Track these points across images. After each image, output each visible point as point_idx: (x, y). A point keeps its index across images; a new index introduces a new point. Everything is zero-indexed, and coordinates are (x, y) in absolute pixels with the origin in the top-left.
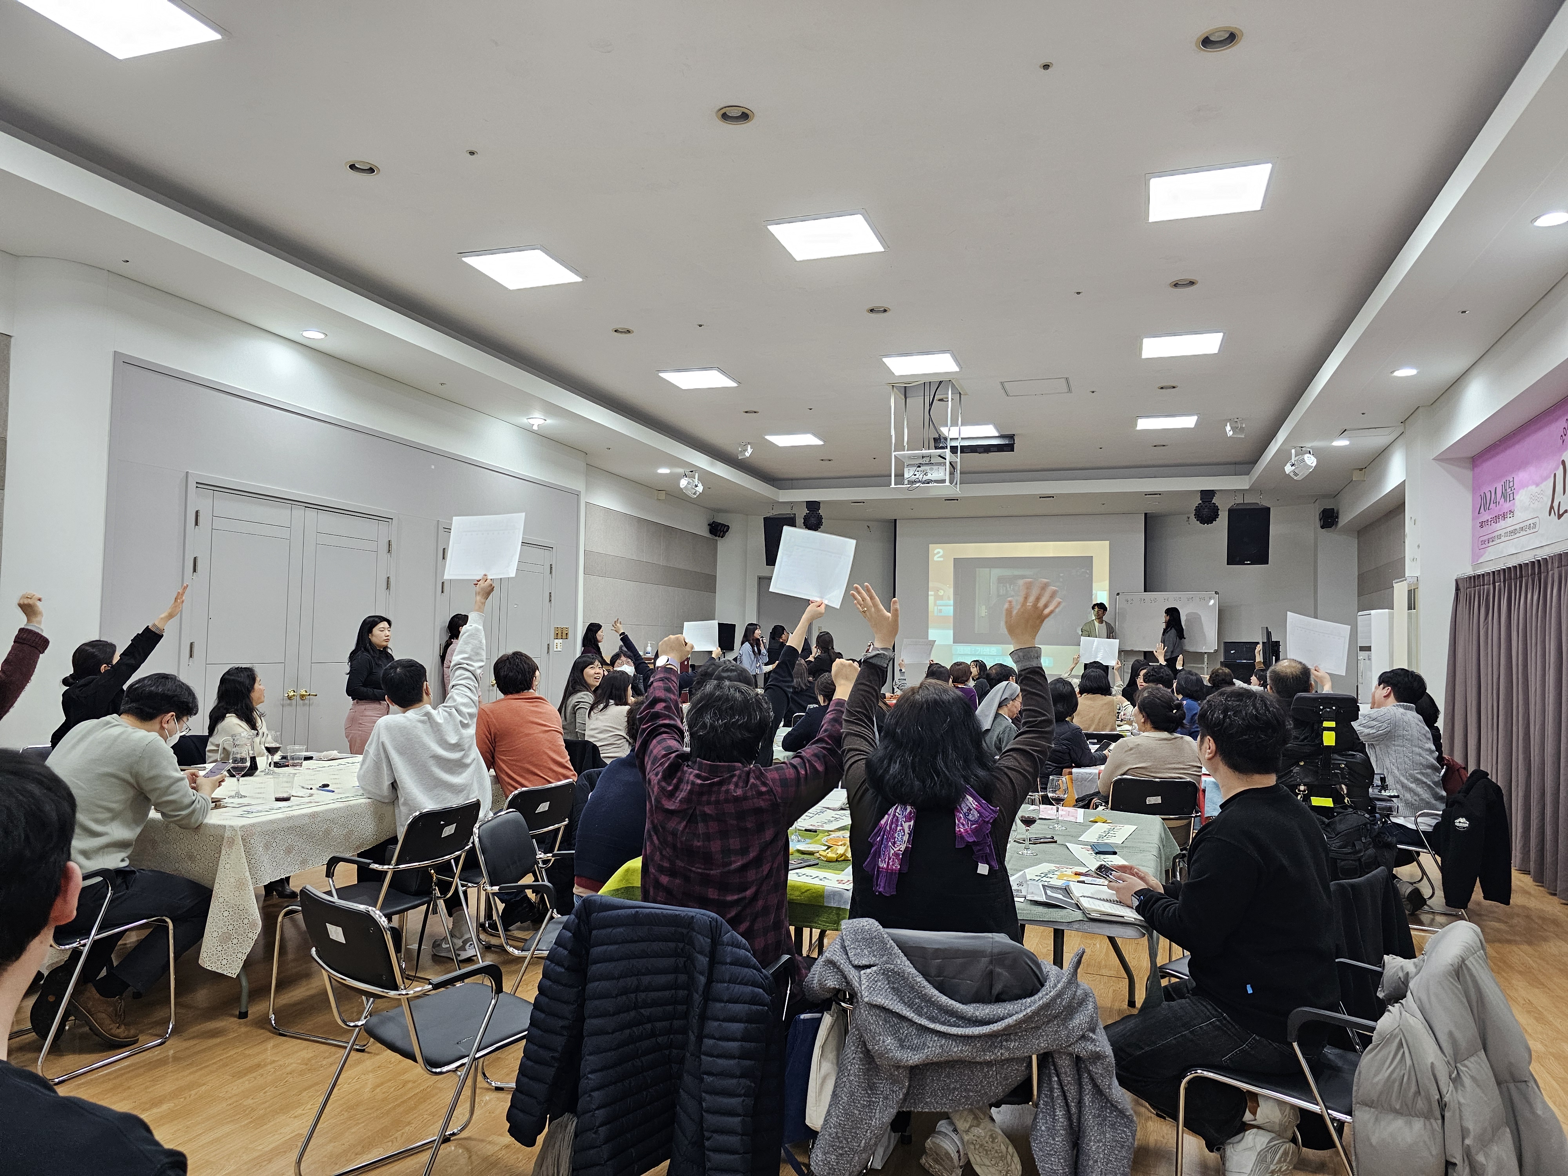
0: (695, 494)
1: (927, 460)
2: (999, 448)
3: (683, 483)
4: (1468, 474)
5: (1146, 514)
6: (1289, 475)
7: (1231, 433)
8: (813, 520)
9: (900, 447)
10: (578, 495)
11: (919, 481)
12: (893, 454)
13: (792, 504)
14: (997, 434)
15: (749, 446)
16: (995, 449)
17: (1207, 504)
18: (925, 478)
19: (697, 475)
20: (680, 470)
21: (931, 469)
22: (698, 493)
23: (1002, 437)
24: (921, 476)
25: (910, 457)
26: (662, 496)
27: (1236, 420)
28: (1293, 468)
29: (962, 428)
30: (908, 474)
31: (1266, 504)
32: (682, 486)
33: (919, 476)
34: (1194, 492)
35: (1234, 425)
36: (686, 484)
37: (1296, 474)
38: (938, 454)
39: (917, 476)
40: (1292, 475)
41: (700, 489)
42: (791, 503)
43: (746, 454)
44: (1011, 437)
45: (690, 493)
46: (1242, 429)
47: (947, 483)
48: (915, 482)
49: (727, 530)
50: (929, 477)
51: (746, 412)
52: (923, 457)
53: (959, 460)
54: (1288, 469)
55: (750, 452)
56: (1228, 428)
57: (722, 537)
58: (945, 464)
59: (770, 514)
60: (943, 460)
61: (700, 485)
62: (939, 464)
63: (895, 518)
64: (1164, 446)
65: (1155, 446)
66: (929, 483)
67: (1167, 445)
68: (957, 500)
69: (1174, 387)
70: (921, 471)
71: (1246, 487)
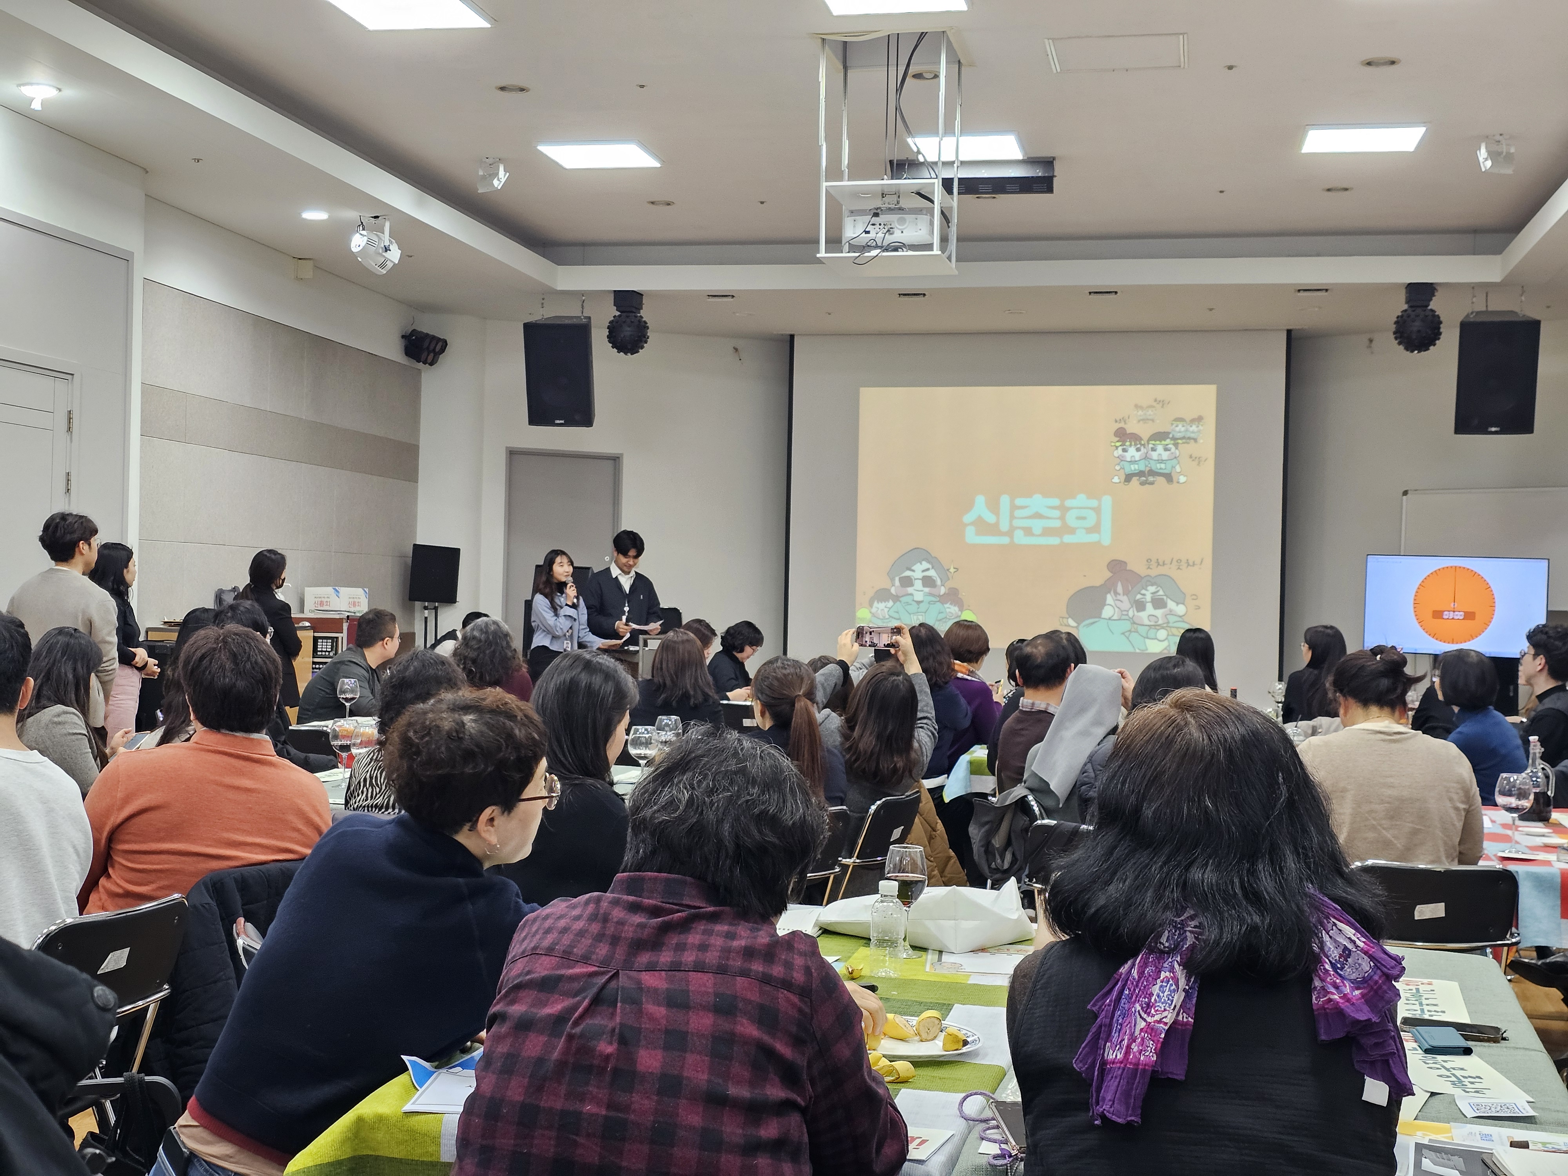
0: (382, 266)
1: (891, 201)
2: (1024, 185)
3: (358, 242)
5: (1289, 332)
7: (1489, 164)
8: (627, 332)
9: (834, 173)
10: (126, 259)
11: (877, 247)
12: (825, 184)
13: (582, 296)
14: (1019, 156)
15: (501, 169)
16: (1016, 187)
17: (1419, 311)
18: (889, 239)
19: (387, 225)
20: (351, 215)
21: (902, 221)
22: (390, 265)
23: (1030, 161)
24: (881, 235)
25: (856, 194)
26: (307, 269)
27: (1498, 138)
29: (962, 139)
30: (852, 230)
31: (1532, 313)
32: (355, 249)
33: (877, 234)
34: (1394, 286)
35: (1497, 147)
36: (363, 244)
38: (915, 189)
39: (872, 235)
41: (395, 255)
42: (582, 293)
43: (496, 182)
44: (1048, 163)
45: (372, 264)
46: (1509, 158)
47: (936, 251)
48: (867, 247)
49: (443, 350)
50: (897, 236)
51: (502, 89)
52: (883, 195)
53: (955, 204)
55: (503, 180)
56: (1483, 154)
57: (431, 364)
58: (931, 212)
59: (538, 315)
60: (926, 203)
61: (394, 248)
62: (918, 211)
63: (792, 333)
64: (1346, 189)
65: (1329, 190)
66: (898, 251)
67: (1352, 189)
68: (924, 295)
69: (1393, 63)
70: (880, 225)
71: (1497, 279)
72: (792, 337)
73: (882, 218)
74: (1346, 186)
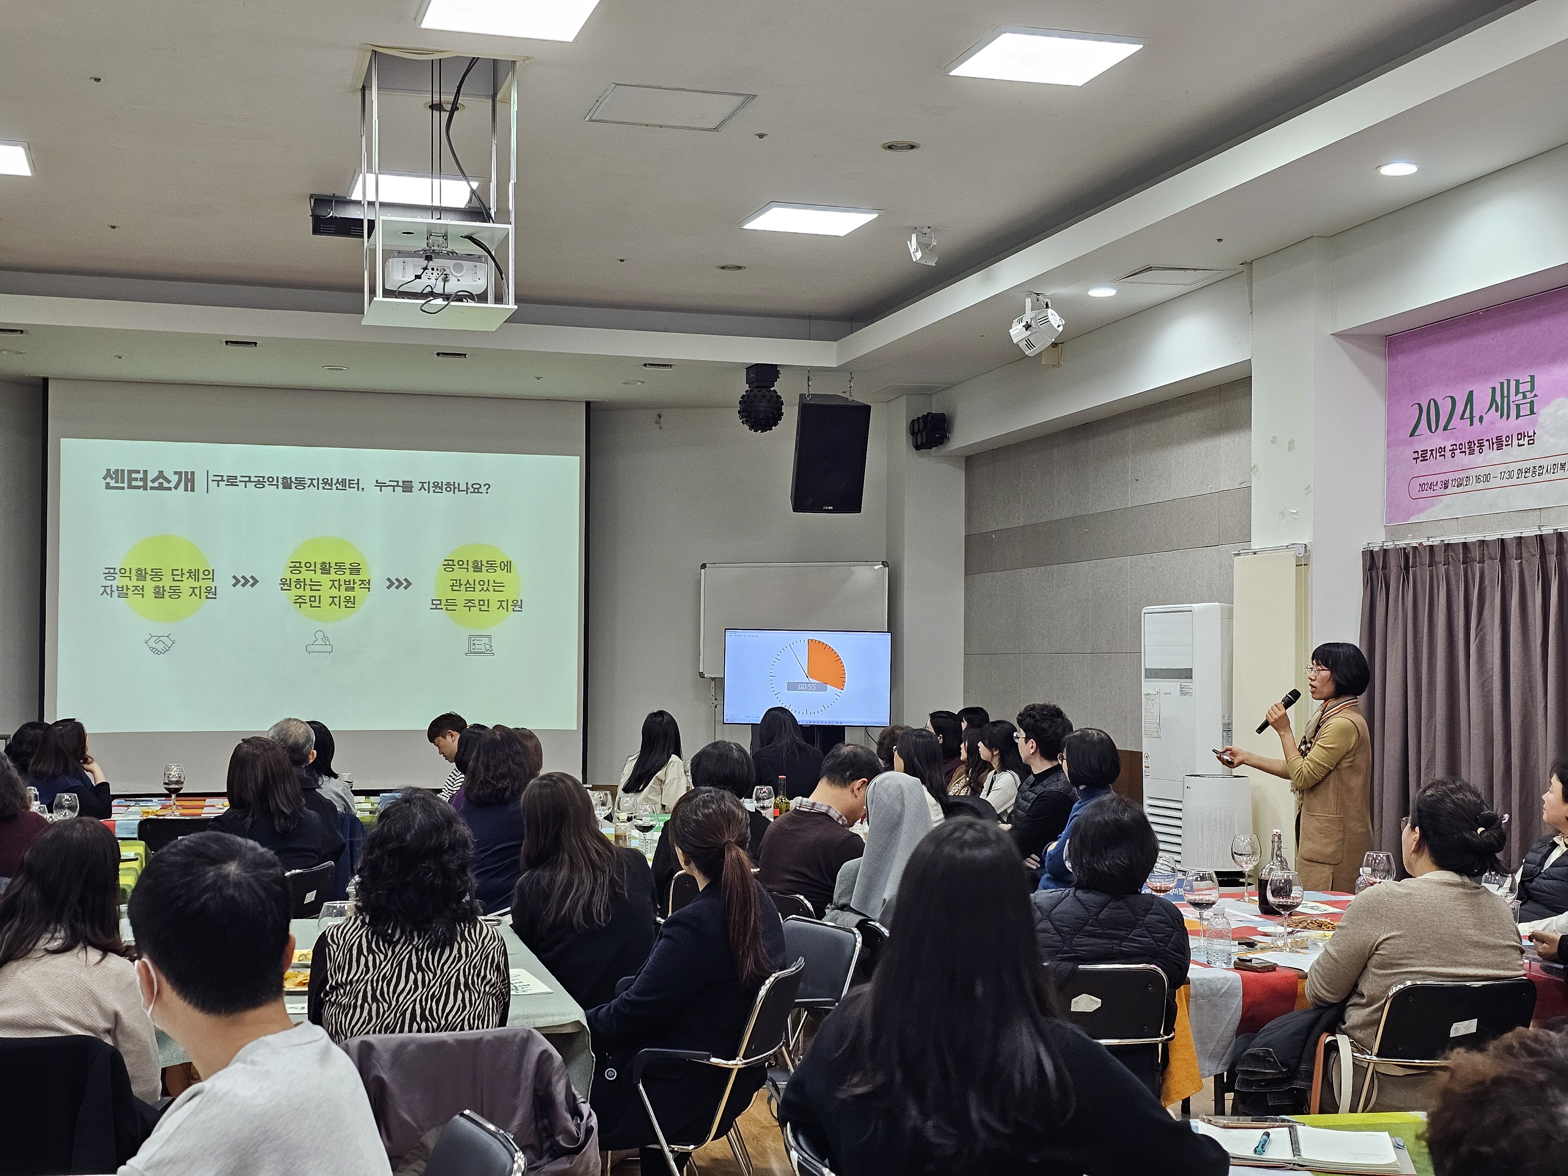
4: (1380, 365)
5: (588, 404)
6: (1017, 345)
7: (919, 255)
17: (758, 391)
21: (458, 267)
27: (925, 230)
28: (1029, 333)
33: (431, 280)
35: (925, 240)
37: (1030, 345)
38: (466, 233)
39: (425, 280)
40: (1023, 345)
47: (491, 303)
54: (1017, 332)
56: (913, 244)
62: (473, 258)
63: (46, 376)
64: (740, 268)
65: (723, 268)
66: (462, 301)
67: (745, 268)
68: (256, 344)
69: (912, 147)
70: (433, 269)
71: (834, 365)
72: (45, 381)
73: (436, 263)
74: (739, 265)
